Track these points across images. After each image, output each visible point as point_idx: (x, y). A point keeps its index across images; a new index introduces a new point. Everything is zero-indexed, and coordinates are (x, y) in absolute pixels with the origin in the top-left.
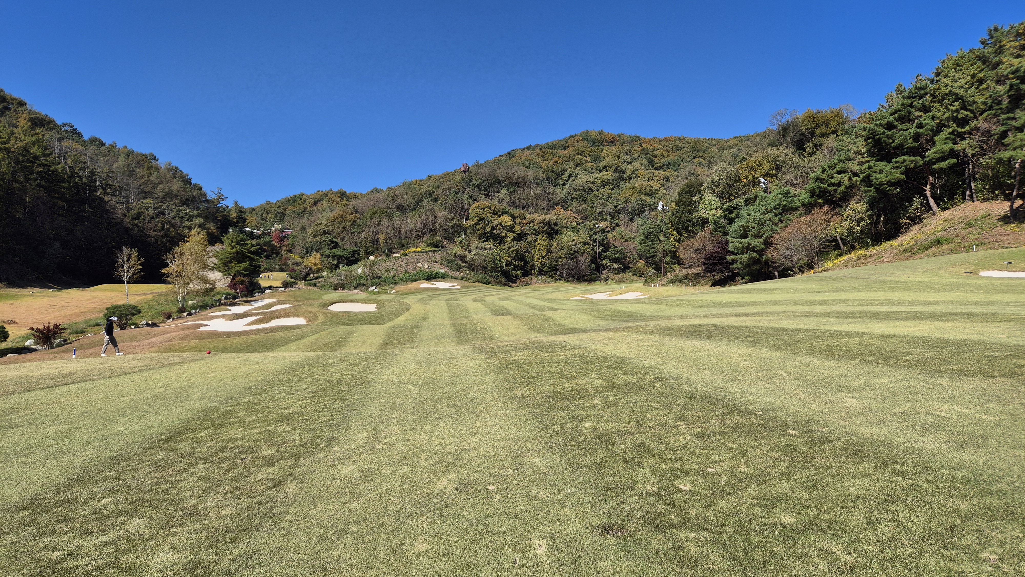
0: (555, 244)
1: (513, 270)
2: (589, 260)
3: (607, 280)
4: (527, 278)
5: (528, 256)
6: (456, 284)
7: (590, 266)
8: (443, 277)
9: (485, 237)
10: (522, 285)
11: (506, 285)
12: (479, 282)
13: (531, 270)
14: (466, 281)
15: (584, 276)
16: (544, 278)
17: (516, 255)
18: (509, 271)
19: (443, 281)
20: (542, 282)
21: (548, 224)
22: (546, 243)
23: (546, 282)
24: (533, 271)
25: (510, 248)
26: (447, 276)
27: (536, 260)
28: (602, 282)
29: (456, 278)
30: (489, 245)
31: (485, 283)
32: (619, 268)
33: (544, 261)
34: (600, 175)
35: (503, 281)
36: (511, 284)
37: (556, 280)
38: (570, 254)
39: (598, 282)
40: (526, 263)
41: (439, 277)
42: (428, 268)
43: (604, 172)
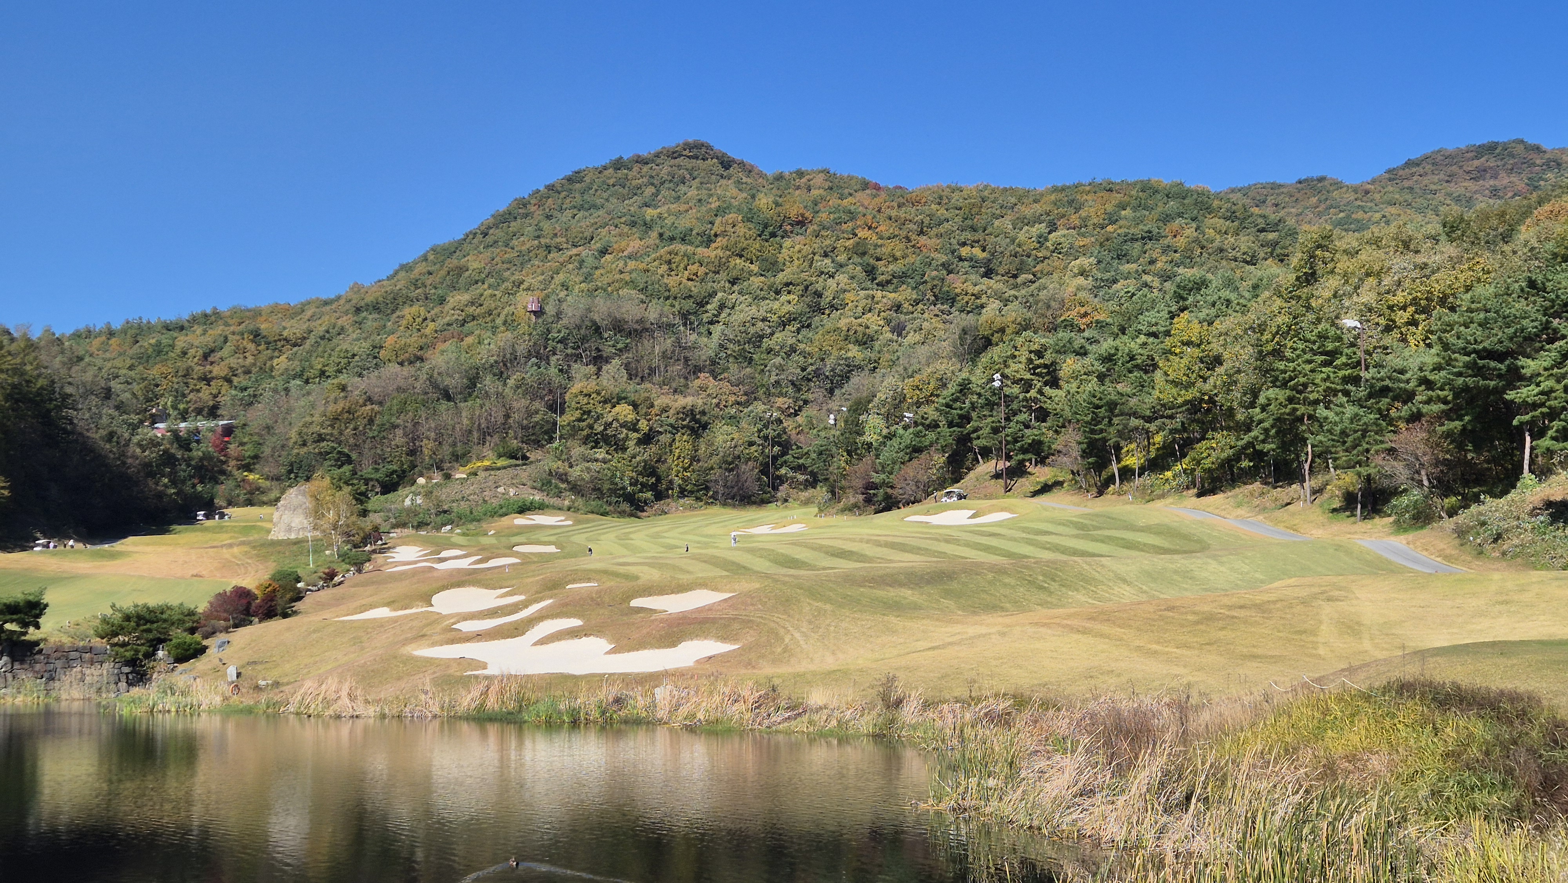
0: (703, 447)
1: (641, 491)
2: (757, 471)
3: (786, 501)
4: (662, 502)
5: (662, 468)
6: (563, 518)
7: (759, 479)
8: (541, 507)
9: (594, 440)
10: (655, 515)
11: (631, 515)
12: (593, 512)
13: (667, 490)
14: (574, 512)
15: (750, 497)
16: (687, 501)
17: (644, 467)
18: (635, 494)
19: (543, 514)
20: (685, 509)
21: (690, 413)
22: (689, 446)
23: (692, 508)
24: (670, 492)
25: (634, 457)
26: (547, 507)
27: (674, 473)
28: (779, 503)
29: (560, 509)
30: (600, 453)
31: (601, 515)
32: (806, 480)
33: (689, 474)
34: (776, 305)
35: (628, 509)
36: (640, 514)
37: (707, 503)
38: (726, 462)
39: (773, 505)
40: (659, 479)
41: (536, 508)
42: (515, 495)
43: (784, 298)
